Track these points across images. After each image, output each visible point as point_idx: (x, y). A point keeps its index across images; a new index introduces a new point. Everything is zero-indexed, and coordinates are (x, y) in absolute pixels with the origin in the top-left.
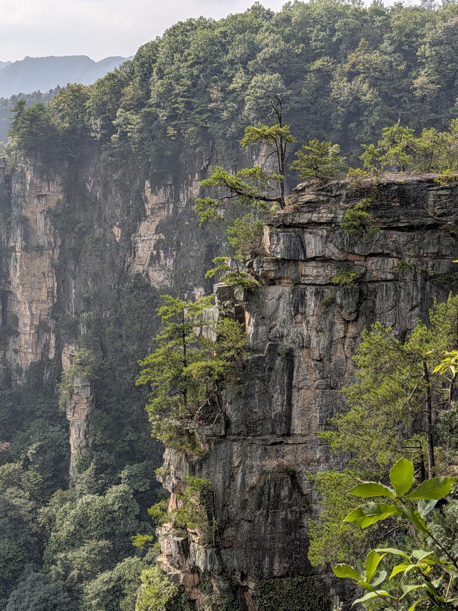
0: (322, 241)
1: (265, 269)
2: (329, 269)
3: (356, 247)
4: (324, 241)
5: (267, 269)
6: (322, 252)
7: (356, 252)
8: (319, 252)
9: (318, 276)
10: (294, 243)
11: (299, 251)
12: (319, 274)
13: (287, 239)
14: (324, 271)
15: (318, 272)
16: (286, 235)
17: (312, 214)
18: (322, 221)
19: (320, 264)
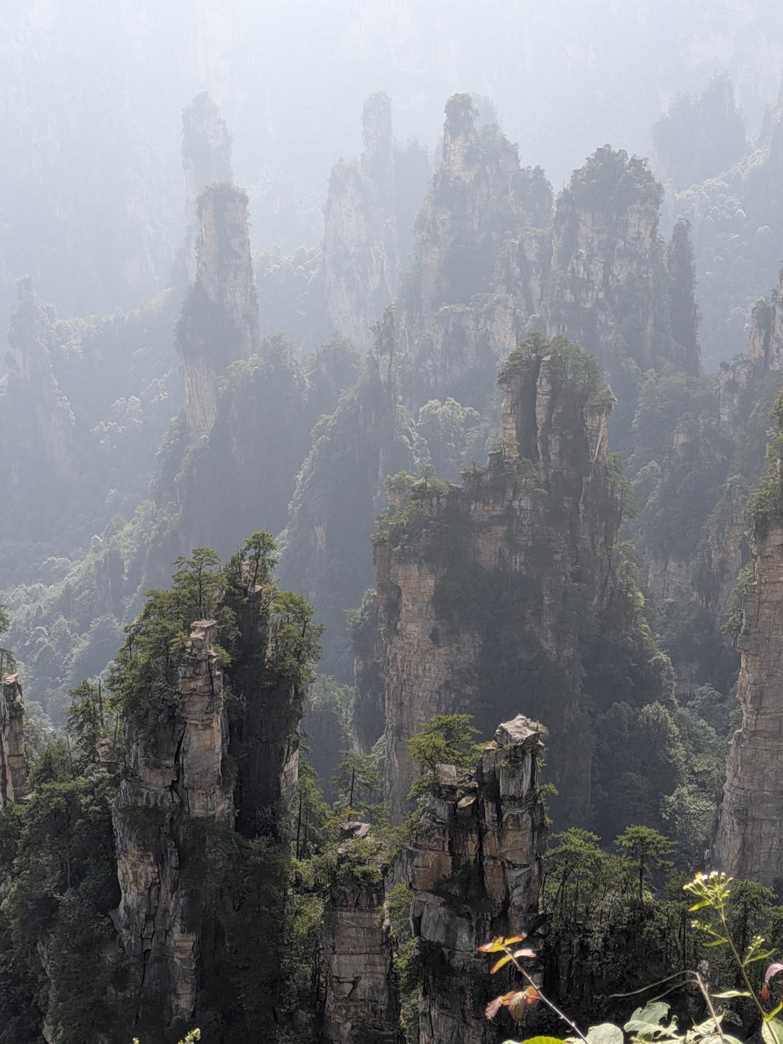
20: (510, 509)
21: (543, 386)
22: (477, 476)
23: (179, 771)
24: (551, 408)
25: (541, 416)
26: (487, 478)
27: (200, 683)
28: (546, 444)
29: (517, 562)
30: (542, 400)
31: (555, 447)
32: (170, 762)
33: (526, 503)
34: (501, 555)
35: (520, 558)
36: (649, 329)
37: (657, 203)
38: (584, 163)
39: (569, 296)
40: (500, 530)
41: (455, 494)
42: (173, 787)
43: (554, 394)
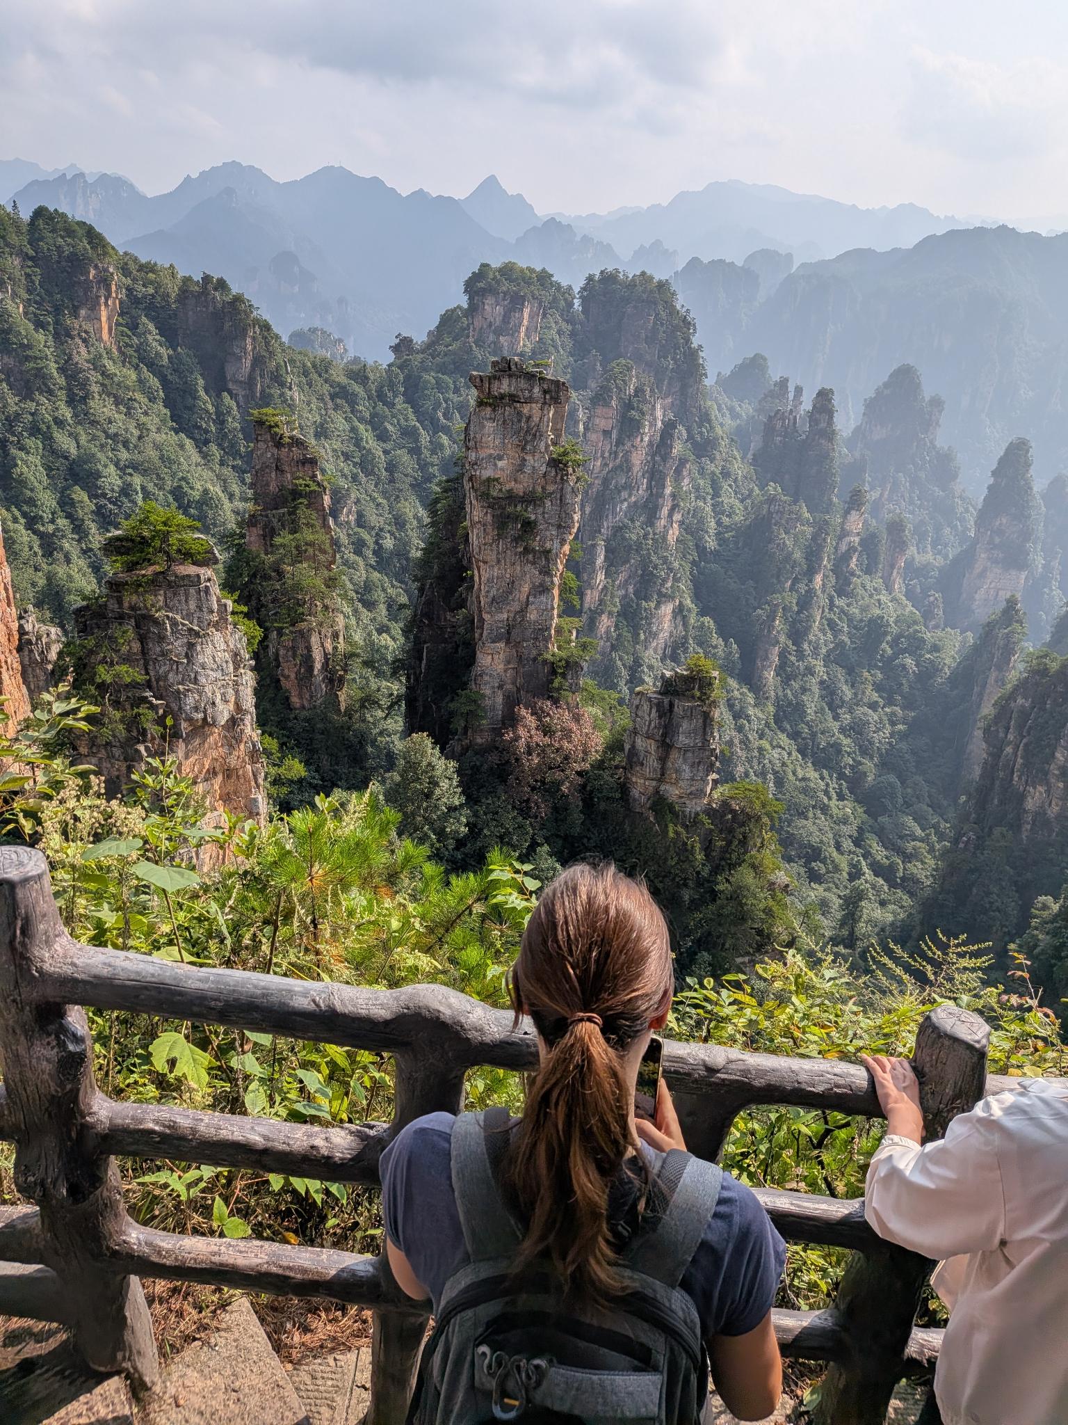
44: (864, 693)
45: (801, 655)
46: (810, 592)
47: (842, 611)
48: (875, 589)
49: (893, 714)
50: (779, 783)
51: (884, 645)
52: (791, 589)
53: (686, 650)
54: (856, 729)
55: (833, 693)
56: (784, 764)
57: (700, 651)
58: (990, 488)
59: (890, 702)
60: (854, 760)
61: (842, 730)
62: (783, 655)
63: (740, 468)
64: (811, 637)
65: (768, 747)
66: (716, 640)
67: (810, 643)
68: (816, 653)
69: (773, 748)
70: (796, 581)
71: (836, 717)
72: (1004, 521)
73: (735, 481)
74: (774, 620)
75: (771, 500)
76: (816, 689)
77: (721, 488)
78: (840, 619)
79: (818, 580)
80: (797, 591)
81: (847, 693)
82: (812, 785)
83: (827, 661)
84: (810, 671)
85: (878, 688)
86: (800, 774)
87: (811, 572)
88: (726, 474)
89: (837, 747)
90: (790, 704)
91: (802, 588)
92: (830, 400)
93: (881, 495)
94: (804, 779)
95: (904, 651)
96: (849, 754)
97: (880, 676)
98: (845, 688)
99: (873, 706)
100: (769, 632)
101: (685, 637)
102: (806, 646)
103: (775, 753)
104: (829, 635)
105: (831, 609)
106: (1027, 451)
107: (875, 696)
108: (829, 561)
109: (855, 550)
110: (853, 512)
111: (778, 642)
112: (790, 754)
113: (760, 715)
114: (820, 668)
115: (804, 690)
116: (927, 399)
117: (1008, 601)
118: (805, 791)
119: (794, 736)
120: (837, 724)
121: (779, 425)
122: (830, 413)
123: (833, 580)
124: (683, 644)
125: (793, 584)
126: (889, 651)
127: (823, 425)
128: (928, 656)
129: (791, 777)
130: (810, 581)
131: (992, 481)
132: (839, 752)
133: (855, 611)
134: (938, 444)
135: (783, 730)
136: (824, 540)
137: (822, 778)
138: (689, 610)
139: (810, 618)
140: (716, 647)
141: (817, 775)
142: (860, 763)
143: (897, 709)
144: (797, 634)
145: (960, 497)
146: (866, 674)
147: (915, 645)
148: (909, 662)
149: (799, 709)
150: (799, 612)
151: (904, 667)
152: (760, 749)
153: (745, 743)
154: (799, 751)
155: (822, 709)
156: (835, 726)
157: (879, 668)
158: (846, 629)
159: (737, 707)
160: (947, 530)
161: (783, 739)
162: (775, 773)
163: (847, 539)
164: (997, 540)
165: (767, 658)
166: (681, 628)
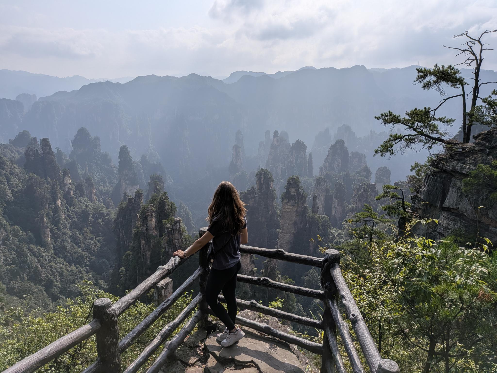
0: (458, 193)
1: (415, 206)
2: (459, 225)
3: (491, 211)
4: (459, 194)
5: (417, 207)
6: (456, 205)
7: (490, 216)
8: (453, 205)
9: (448, 229)
10: (437, 189)
11: (438, 197)
12: (449, 227)
13: (432, 183)
14: (454, 225)
15: (449, 224)
16: (433, 179)
17: (458, 163)
18: (463, 172)
19: (452, 217)
20: (255, 196)
21: (262, 177)
22: (249, 191)
23: (147, 227)
24: (264, 180)
25: (262, 182)
26: (251, 191)
27: (149, 213)
28: (263, 186)
29: (256, 205)
30: (262, 179)
31: (264, 187)
32: (146, 225)
33: (257, 195)
34: (253, 204)
35: (256, 204)
36: (303, 170)
37: (306, 149)
38: (294, 142)
39: (289, 164)
40: (253, 200)
41: (246, 193)
42: (147, 229)
43: (264, 178)
44: (87, 236)
45: (59, 229)
46: (57, 207)
47: (73, 211)
48: (85, 201)
49: (100, 239)
50: (61, 275)
51: (90, 218)
52: (49, 208)
53: (9, 240)
54: (88, 248)
55: (76, 239)
56: (61, 268)
57: (16, 238)
58: (119, 162)
59: (98, 236)
60: (89, 258)
61: (83, 250)
62: (52, 231)
63: (17, 170)
64: (62, 222)
65: (54, 264)
66: (22, 233)
67: (62, 224)
68: (65, 227)
69: (56, 264)
70: (49, 204)
71: (79, 247)
72: (127, 171)
73: (17, 175)
74: (43, 220)
75: (31, 179)
76: (69, 240)
77: (11, 179)
78: (72, 214)
79: (59, 202)
80: (51, 208)
81: (81, 237)
82: (74, 272)
83: (71, 228)
84: (64, 234)
85: (91, 232)
86: (69, 269)
87: (54, 200)
88: (12, 173)
89: (82, 257)
90: (59, 247)
91: (53, 206)
92: (48, 142)
93: (86, 171)
94: (71, 271)
95: (97, 218)
96: (87, 257)
97: (91, 228)
98: (79, 236)
99: (92, 239)
100: (43, 224)
101: (7, 235)
102: (60, 226)
103: (57, 266)
104: (69, 219)
105: (68, 211)
106: (127, 149)
107: (92, 235)
108: (61, 195)
109: (71, 189)
110: (66, 177)
111: (48, 227)
112: (63, 264)
113: (48, 254)
114: (68, 232)
115: (64, 241)
116: (93, 138)
117: (124, 194)
118: (72, 274)
119: (65, 258)
120: (80, 249)
121: (31, 153)
122: (49, 146)
123: (65, 201)
124: (7, 238)
125: (49, 206)
126: (93, 219)
127: (48, 150)
128: (106, 218)
129: (65, 271)
130: (55, 203)
131: (119, 160)
132: (83, 258)
133: (77, 210)
134: (102, 152)
135: (59, 257)
136: (56, 188)
137: (77, 268)
138: (6, 225)
139: (59, 216)
140: (22, 235)
141: (75, 268)
142: (92, 259)
143: (101, 237)
144: (56, 222)
145: (114, 167)
146: (86, 229)
147: (101, 215)
148: (100, 221)
149: (63, 248)
150: (54, 215)
151: (99, 224)
152: (51, 266)
153: (42, 265)
154: (67, 262)
155: (72, 245)
156: (79, 250)
157: (90, 226)
158: (75, 216)
159: (38, 254)
160: (113, 178)
161: (60, 260)
162: (59, 272)
163: (67, 186)
164: (126, 178)
165: (45, 234)
166: (4, 232)
